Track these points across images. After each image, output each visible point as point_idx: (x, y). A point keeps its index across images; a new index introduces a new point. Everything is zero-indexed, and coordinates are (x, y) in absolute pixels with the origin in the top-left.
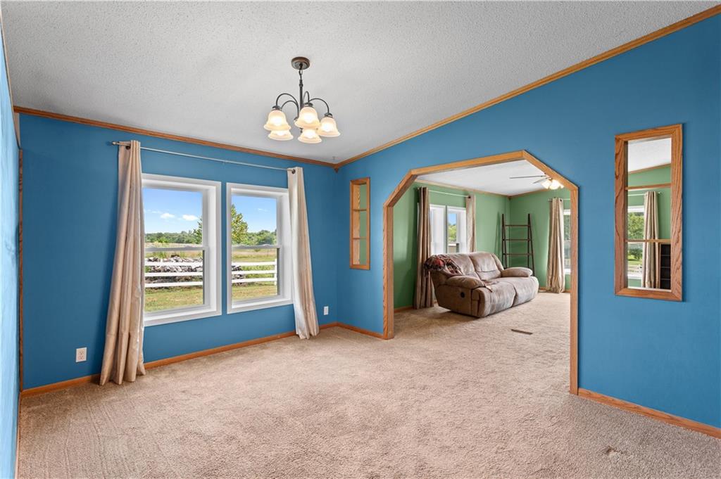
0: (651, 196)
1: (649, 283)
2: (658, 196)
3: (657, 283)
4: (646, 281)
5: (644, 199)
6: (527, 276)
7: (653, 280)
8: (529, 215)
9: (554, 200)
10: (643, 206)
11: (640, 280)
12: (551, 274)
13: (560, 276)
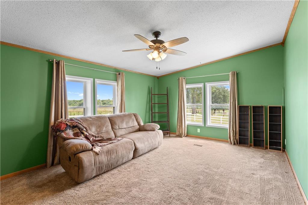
0: (233, 74)
1: (233, 131)
2: (237, 74)
3: (237, 131)
4: (231, 130)
5: (229, 77)
6: (154, 130)
7: (234, 130)
8: (167, 87)
9: (180, 78)
10: (229, 81)
11: (228, 129)
12: (179, 125)
13: (184, 126)
